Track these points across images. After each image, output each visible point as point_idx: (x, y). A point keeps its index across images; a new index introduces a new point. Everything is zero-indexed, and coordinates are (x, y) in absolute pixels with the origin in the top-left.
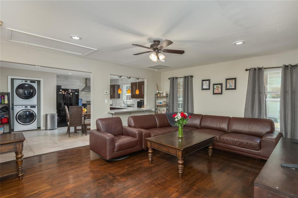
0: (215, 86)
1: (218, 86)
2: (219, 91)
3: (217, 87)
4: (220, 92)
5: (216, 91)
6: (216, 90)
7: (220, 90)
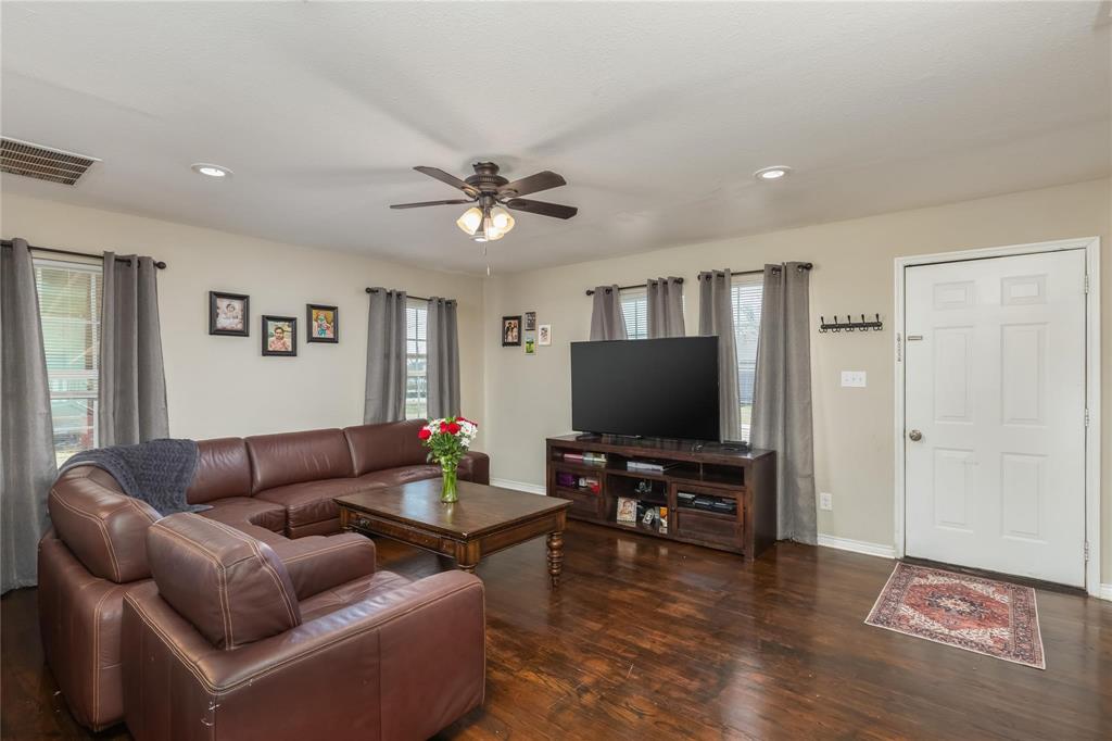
0: (271, 325)
1: (280, 324)
2: (284, 344)
3: (279, 331)
4: (290, 349)
5: (273, 344)
6: (274, 338)
7: (288, 341)
